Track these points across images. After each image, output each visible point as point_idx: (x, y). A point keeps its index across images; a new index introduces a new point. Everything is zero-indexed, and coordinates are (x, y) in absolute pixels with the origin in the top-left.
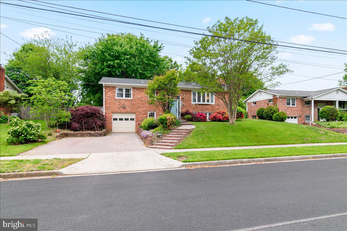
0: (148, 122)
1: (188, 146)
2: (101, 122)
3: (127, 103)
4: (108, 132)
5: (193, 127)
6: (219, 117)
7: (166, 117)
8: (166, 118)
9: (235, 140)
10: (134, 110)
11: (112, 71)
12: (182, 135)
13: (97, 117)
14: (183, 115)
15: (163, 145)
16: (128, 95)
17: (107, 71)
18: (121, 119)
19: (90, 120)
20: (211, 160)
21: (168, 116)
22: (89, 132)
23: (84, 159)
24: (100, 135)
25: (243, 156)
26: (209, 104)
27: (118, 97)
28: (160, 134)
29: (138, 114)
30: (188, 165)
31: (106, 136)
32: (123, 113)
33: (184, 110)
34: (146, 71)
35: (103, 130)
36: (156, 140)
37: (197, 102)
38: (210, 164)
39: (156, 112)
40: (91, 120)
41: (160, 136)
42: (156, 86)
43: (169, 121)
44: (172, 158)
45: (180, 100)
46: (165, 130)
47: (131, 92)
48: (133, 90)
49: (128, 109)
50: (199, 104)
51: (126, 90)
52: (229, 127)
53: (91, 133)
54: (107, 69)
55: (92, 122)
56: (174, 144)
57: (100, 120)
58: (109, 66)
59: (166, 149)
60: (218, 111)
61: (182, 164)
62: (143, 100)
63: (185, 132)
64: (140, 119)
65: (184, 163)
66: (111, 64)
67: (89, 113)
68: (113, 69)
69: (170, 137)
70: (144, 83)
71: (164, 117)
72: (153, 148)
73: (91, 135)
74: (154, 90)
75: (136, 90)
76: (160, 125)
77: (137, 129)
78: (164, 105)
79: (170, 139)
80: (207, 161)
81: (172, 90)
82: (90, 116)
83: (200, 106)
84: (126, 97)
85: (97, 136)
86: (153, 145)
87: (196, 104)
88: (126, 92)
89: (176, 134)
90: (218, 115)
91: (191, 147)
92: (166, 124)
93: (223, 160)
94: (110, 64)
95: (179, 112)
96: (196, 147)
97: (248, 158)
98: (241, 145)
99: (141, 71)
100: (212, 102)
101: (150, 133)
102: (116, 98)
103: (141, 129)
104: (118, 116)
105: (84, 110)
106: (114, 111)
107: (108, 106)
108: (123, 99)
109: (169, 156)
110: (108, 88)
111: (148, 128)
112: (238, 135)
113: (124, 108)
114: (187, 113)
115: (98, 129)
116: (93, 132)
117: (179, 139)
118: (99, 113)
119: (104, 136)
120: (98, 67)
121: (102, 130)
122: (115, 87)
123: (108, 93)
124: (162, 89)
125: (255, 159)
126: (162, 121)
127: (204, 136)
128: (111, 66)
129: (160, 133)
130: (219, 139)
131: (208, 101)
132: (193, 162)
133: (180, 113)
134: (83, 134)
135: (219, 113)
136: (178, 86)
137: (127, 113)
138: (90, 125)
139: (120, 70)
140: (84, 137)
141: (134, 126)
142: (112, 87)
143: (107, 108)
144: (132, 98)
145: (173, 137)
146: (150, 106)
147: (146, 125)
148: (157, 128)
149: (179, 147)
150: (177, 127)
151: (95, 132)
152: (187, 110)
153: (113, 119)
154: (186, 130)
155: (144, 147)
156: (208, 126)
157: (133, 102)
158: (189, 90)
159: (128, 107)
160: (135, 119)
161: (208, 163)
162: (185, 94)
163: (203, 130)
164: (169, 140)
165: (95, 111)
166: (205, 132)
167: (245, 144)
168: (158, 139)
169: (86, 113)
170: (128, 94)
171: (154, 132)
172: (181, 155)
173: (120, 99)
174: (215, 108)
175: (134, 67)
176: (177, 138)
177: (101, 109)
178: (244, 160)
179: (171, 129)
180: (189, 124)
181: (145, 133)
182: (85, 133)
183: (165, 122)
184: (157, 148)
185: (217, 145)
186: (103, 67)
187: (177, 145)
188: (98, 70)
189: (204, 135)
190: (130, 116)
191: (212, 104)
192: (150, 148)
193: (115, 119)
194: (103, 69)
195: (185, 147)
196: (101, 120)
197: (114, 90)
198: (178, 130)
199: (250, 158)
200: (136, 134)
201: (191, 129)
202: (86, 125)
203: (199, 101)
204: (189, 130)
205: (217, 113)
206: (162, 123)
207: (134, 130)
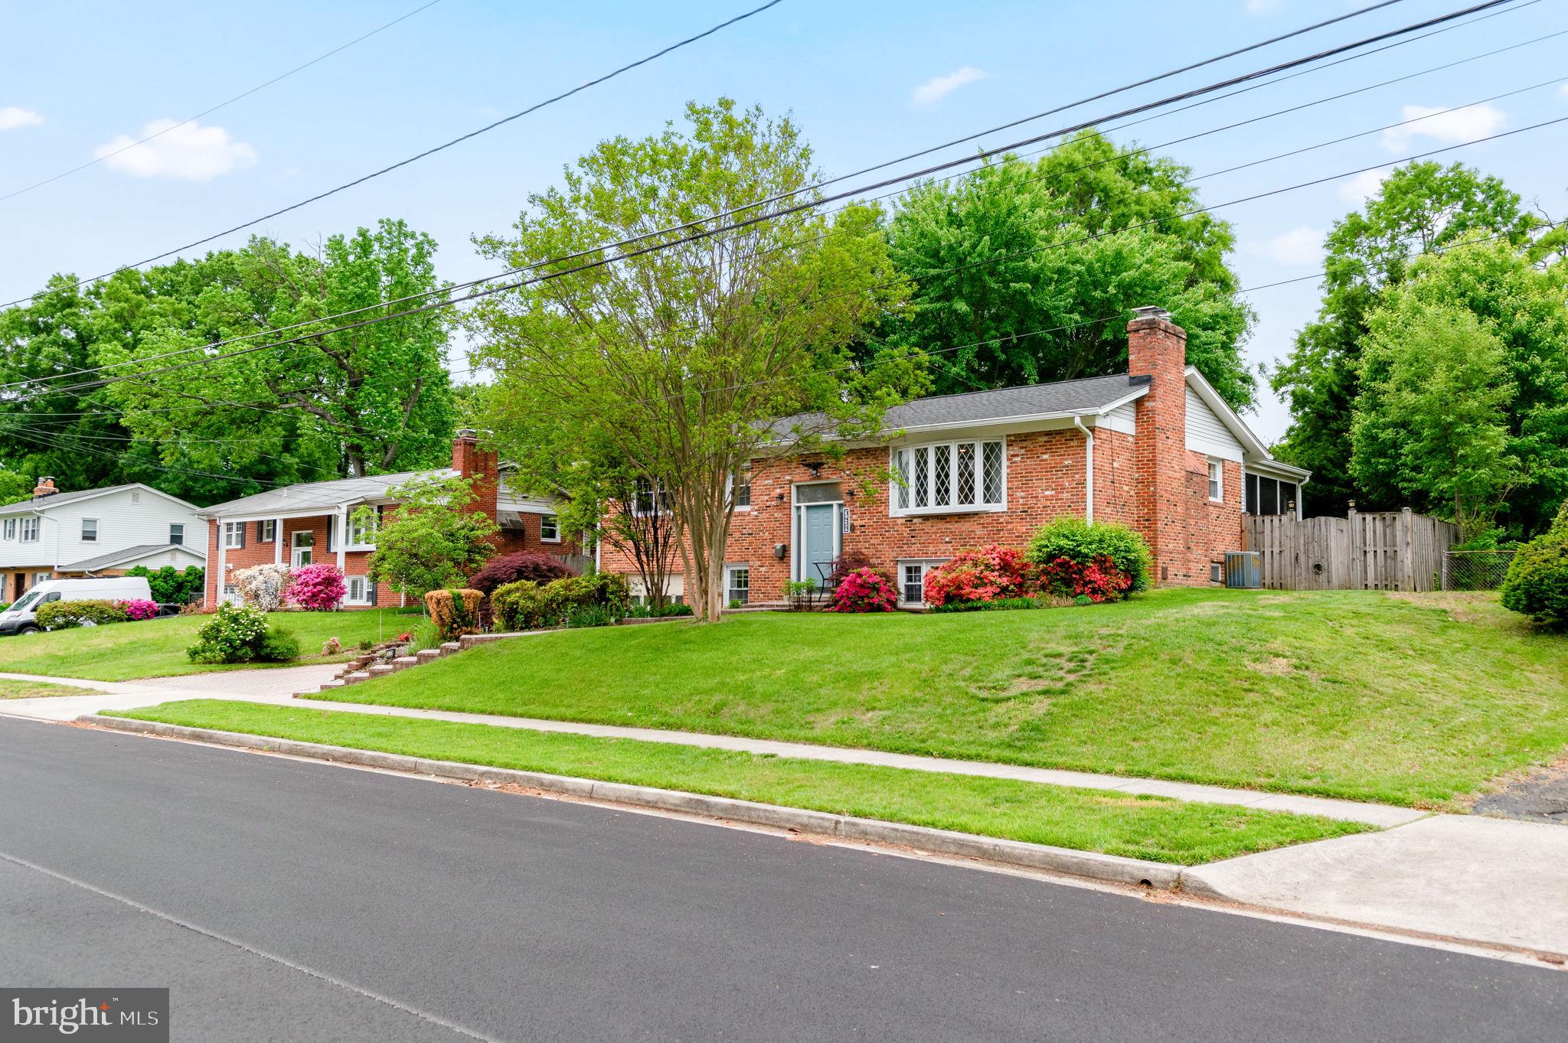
37: (912, 509)
39: (749, 567)
45: (842, 501)
50: (926, 518)
83: (929, 523)
87: (908, 519)
102: (635, 513)
131: (967, 497)
143: (606, 556)
174: (1010, 531)
203: (944, 500)
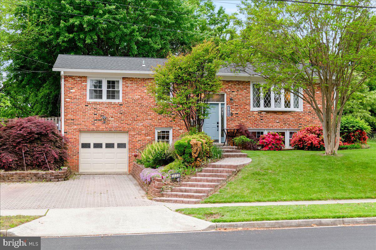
0: (155, 150)
1: (231, 197)
2: (58, 150)
3: (110, 111)
4: (71, 172)
5: (247, 161)
6: (309, 140)
7: (190, 141)
8: (189, 143)
9: (329, 187)
10: (126, 126)
11: (76, 38)
12: (221, 176)
13: (51, 141)
14: (231, 135)
15: (182, 195)
16: (112, 95)
17: (65, 39)
18: (98, 146)
19: (35, 147)
20: (263, 220)
21: (194, 139)
22: (34, 171)
23: (41, 216)
24: (58, 178)
25: (326, 214)
26: (290, 112)
27: (91, 98)
28: (178, 175)
29: (133, 133)
30: (222, 227)
31: (69, 181)
32: (102, 132)
33: (234, 125)
34: (151, 37)
35: (62, 168)
36: (170, 186)
37: (262, 108)
38: (259, 226)
39: (172, 130)
40: (38, 147)
41: (176, 179)
42: (172, 77)
43: (195, 148)
44: (195, 217)
45: (225, 102)
46: (187, 167)
47: (118, 87)
48: (124, 83)
49: (114, 124)
50: (268, 112)
51: (109, 82)
52: (323, 161)
53: (38, 173)
54: (67, 34)
55: (41, 151)
56: (204, 194)
57: (56, 147)
58: (70, 29)
59: (188, 202)
60: (309, 126)
61: (210, 225)
62: (145, 103)
63: (227, 172)
64: (138, 145)
65: (214, 224)
66: (76, 23)
67: (33, 133)
68: (79, 35)
69: (196, 180)
70: (148, 67)
71: (186, 141)
72: (164, 201)
73: (38, 179)
74: (168, 84)
75: (131, 82)
76: (177, 158)
77: (132, 166)
78: (188, 116)
79: (197, 186)
80: (256, 220)
81: (205, 85)
82: (36, 139)
83: (269, 114)
84: (108, 97)
85: (50, 181)
86: (162, 195)
87: (260, 112)
88: (109, 87)
89: (209, 176)
90: (308, 135)
91: (236, 199)
92: (191, 154)
93: (286, 219)
94: (73, 25)
95: (223, 130)
96: (246, 199)
97: (334, 218)
98: (337, 197)
99: (140, 38)
100: (296, 106)
101: (158, 172)
102: (88, 100)
103: (141, 166)
104: (91, 139)
105: (23, 128)
106: (83, 127)
107: (72, 117)
108: (102, 103)
109: (190, 213)
110: (70, 80)
111: (154, 163)
112: (337, 177)
113: (105, 121)
114: (240, 131)
115: (52, 167)
116: (44, 172)
117: (214, 185)
118: (53, 133)
119: (65, 180)
120: (47, 30)
121: (60, 169)
122: (86, 77)
123: (71, 91)
124: (184, 82)
125: (346, 219)
126: (182, 149)
127: (266, 180)
128: (76, 29)
129: (178, 173)
130: (296, 185)
131: (287, 105)
132: (230, 222)
133: (226, 131)
134: (24, 177)
135: (310, 131)
136: (217, 74)
137: (110, 131)
138: (37, 158)
139: (94, 37)
140: (25, 182)
141: (126, 160)
142: (80, 77)
143: (68, 121)
144: (120, 100)
145: (204, 181)
146: (159, 117)
147: (151, 158)
148: (172, 164)
149: (212, 200)
150: (214, 162)
151: (47, 172)
152: (240, 125)
153: (80, 146)
154: (230, 167)
155: (146, 199)
156: (278, 159)
157: (123, 109)
158: (243, 82)
159: (113, 119)
160: (127, 146)
161: (258, 223)
162: (235, 90)
163: (266, 166)
164: (194, 186)
165: (46, 128)
166: (270, 171)
167: (346, 195)
168: (172, 185)
169: (28, 133)
170: (113, 92)
171: (165, 171)
172: (213, 212)
173: (95, 103)
174: (304, 119)
175: (125, 28)
176: (210, 183)
177: (57, 125)
178: (324, 221)
179: (199, 166)
180: (240, 156)
181: (148, 173)
182: (27, 174)
183: (187, 150)
184: (171, 200)
185: (289, 198)
186: (57, 30)
187: (210, 196)
188: (48, 37)
189: (266, 177)
190: (116, 139)
191: (296, 110)
192: (157, 201)
193: (86, 146)
194: (58, 35)
195: (223, 200)
196: (59, 147)
197: (83, 84)
198: (214, 166)
199: (338, 218)
200: (131, 176)
201: (240, 166)
202: (29, 158)
203: (267, 105)
204: (235, 167)
205: (308, 130)
206: (183, 153)
207: (124, 168)
